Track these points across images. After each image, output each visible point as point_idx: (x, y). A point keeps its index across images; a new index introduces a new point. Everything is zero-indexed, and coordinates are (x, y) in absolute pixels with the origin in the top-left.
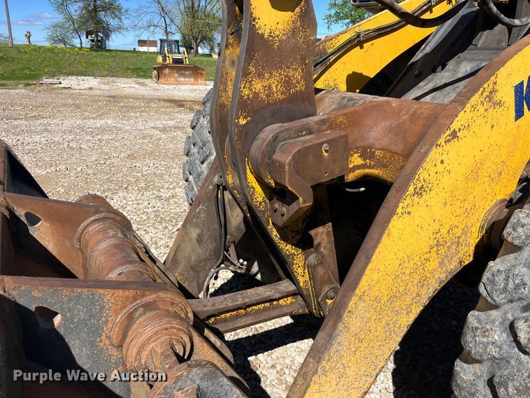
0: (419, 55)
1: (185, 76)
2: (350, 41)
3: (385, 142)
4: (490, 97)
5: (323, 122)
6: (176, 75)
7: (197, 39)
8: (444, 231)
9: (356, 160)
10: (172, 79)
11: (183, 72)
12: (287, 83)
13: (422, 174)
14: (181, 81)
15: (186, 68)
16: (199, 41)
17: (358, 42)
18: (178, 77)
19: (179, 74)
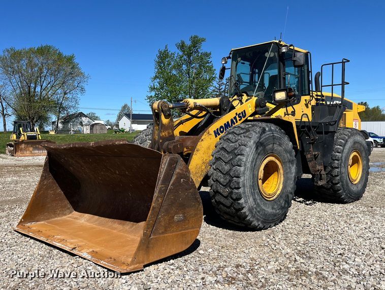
0: (200, 126)
1: (39, 149)
2: (179, 123)
3: (191, 145)
4: (208, 133)
5: (177, 141)
6: (31, 149)
7: (33, 119)
8: (205, 160)
9: (185, 150)
10: (28, 152)
11: (37, 146)
12: (169, 133)
13: (197, 147)
14: (35, 153)
15: (40, 143)
16: (35, 120)
17: (181, 123)
18: (33, 150)
19: (33, 147)
